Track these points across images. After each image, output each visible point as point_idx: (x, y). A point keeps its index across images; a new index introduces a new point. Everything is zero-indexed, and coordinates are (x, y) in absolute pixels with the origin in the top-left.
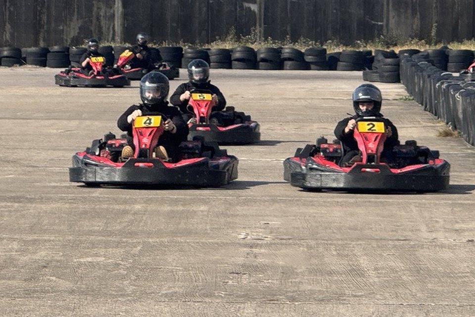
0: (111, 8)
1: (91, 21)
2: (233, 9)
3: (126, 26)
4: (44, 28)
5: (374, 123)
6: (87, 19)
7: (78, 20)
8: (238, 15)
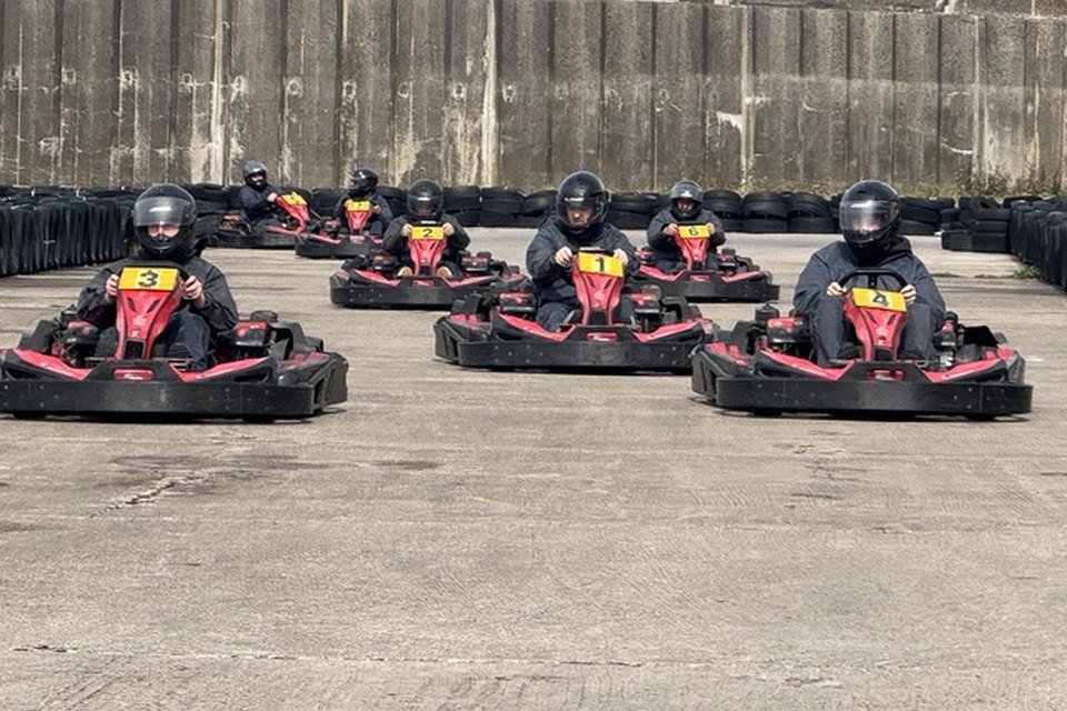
0: (475, 119)
1: (439, 144)
2: (699, 124)
3: (502, 152)
4: (351, 156)
6: (432, 139)
7: (414, 140)
8: (708, 134)
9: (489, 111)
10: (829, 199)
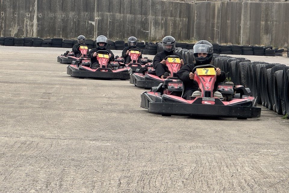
0: (32, 22)
3: (38, 29)
4: (3, 29)
5: (175, 58)
6: (22, 26)
7: (18, 26)
8: (86, 26)
9: (35, 19)
10: (114, 42)
